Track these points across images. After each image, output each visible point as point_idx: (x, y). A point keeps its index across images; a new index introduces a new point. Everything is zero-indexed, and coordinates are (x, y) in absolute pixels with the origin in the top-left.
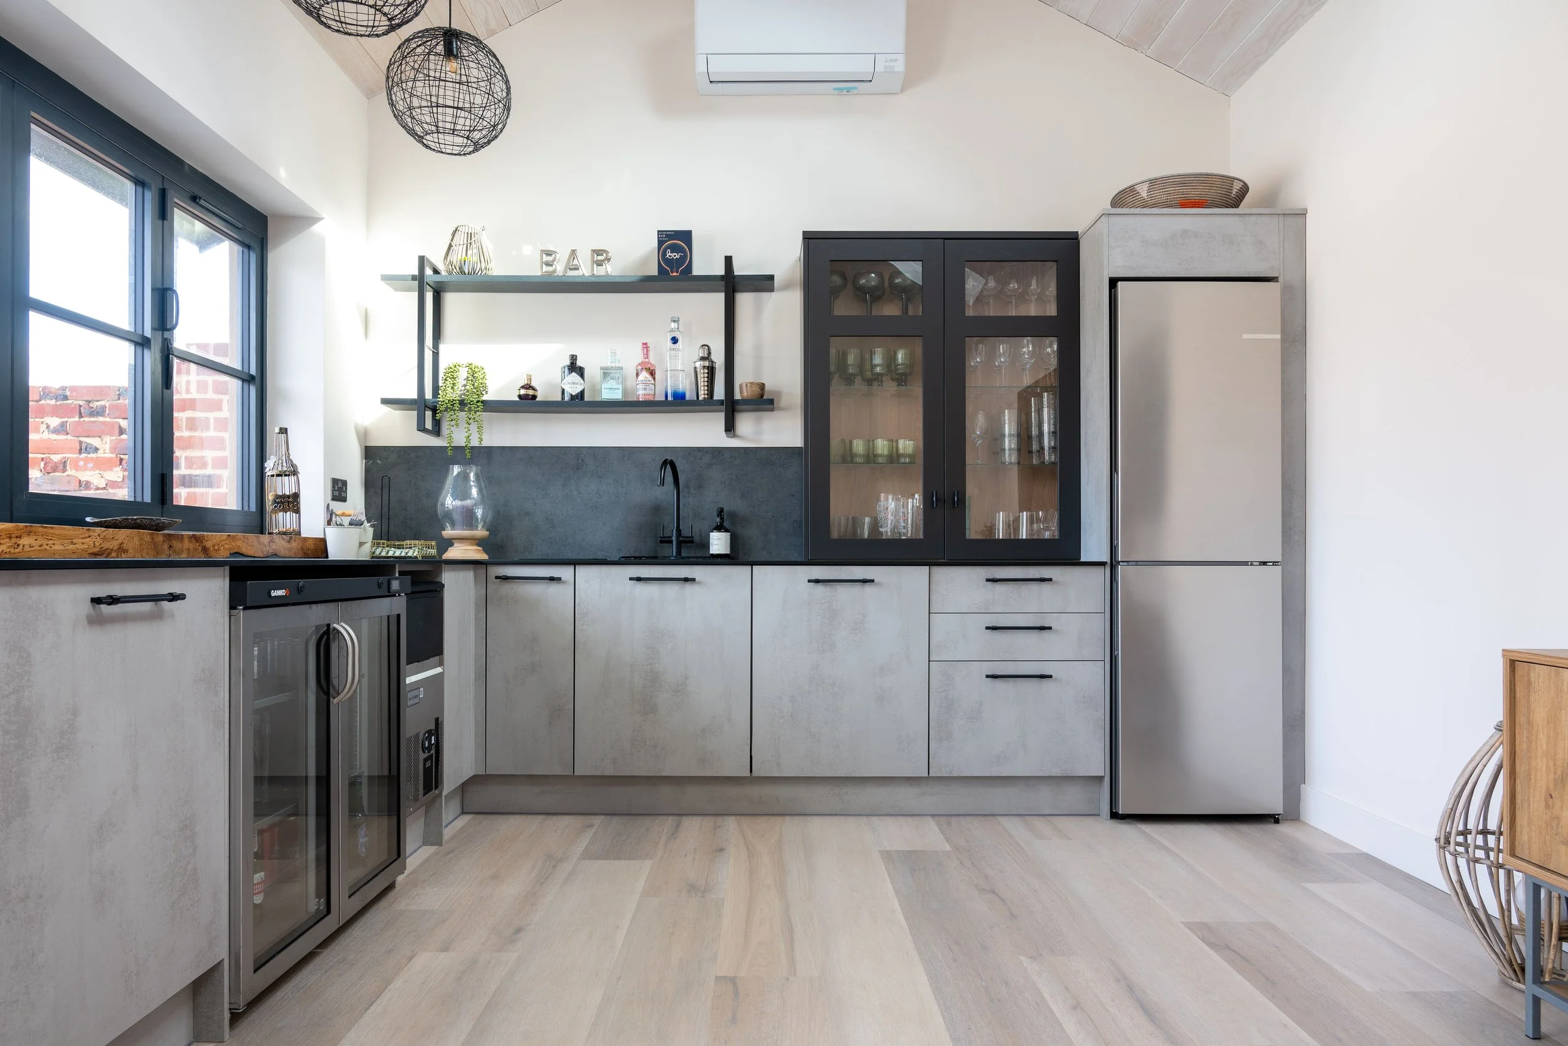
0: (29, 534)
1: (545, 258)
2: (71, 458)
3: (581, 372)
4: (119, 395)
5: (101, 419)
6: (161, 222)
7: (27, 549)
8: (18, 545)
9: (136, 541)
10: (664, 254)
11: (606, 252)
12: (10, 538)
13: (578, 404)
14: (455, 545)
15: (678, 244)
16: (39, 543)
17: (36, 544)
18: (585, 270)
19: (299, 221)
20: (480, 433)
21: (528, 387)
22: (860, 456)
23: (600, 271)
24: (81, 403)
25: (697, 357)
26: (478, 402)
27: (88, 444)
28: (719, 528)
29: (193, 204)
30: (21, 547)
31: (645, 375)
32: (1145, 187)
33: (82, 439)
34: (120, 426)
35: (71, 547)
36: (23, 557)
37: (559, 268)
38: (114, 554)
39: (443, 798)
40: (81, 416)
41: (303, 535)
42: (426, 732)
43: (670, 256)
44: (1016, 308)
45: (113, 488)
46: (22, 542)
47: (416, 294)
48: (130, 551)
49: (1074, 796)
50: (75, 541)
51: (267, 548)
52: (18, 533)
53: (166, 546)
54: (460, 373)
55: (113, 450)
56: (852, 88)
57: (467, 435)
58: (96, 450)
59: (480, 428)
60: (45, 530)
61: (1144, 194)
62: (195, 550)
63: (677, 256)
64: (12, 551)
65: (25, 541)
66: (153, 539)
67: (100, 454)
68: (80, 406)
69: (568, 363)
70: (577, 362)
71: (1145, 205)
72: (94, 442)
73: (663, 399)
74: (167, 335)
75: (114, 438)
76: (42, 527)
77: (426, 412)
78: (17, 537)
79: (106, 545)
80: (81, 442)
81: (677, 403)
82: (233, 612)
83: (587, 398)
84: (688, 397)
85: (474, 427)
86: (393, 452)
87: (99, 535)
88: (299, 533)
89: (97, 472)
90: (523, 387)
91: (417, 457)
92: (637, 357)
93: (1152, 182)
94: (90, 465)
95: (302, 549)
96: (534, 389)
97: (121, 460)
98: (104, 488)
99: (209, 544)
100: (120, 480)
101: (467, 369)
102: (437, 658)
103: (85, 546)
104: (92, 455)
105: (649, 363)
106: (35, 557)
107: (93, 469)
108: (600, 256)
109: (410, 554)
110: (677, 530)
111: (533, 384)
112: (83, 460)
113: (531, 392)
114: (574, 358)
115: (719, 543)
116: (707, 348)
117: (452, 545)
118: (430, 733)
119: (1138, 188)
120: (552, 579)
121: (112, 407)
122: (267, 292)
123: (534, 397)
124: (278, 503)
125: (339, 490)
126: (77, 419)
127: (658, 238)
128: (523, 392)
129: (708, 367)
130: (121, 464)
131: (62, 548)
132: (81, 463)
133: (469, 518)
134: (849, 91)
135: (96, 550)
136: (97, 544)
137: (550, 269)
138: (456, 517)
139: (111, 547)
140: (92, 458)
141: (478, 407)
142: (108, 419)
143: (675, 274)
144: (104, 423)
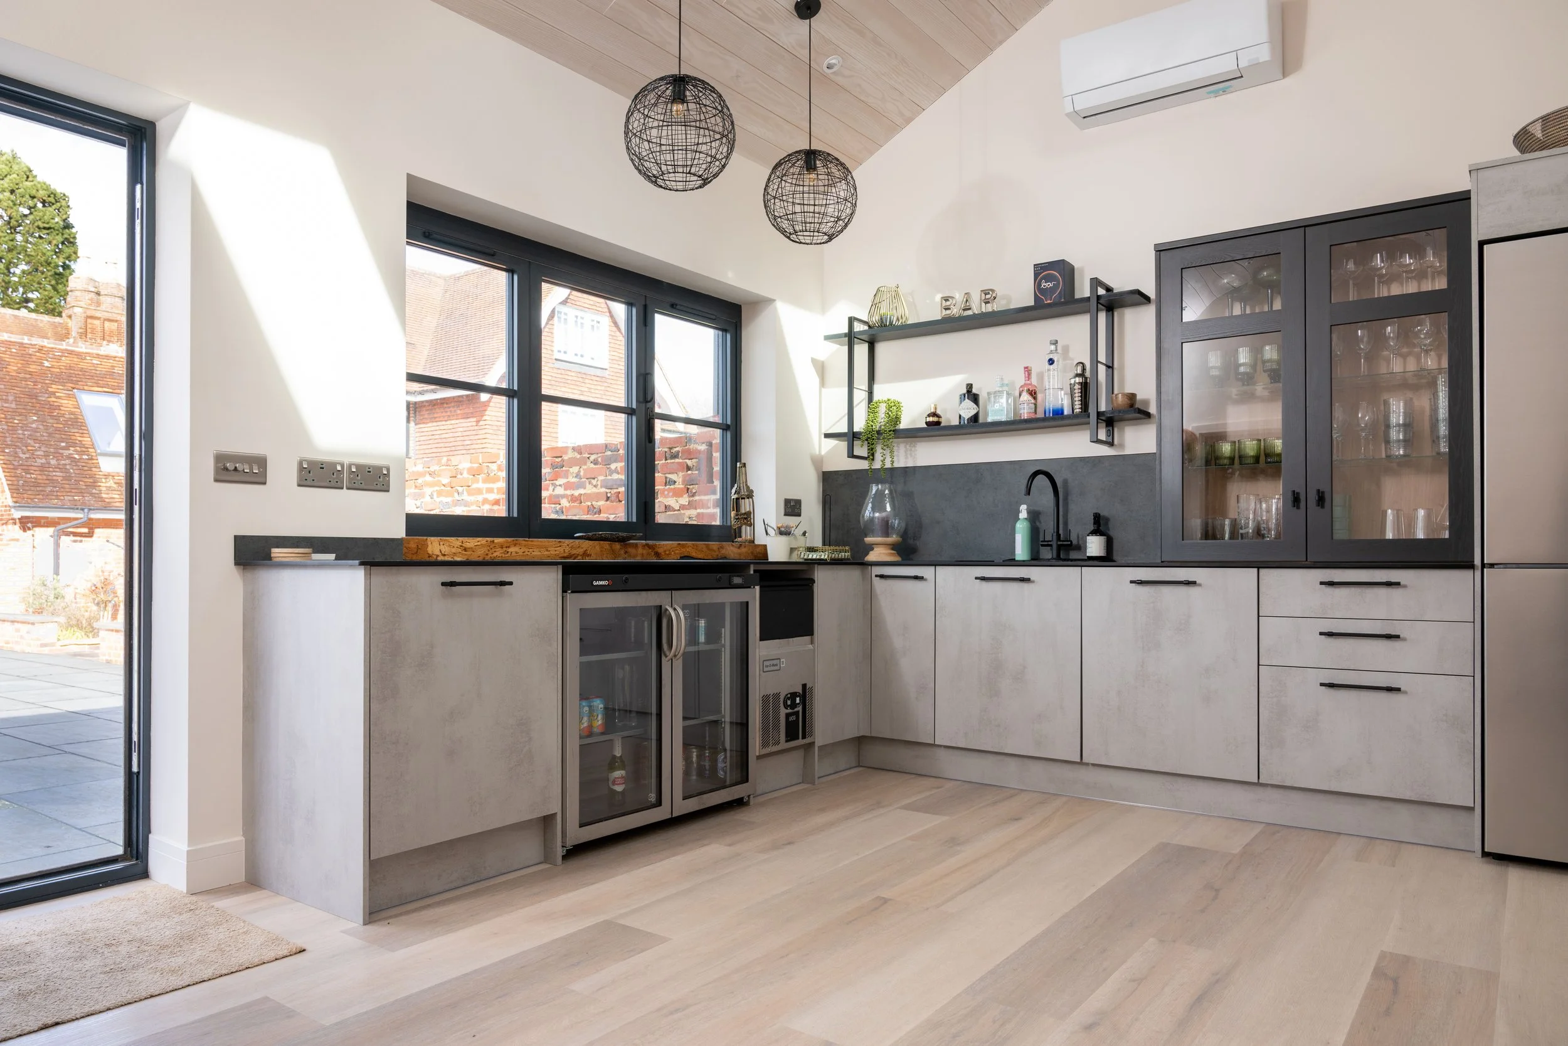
0: (515, 545)
1: (944, 303)
2: (661, 489)
3: (975, 399)
4: (686, 442)
5: (677, 460)
6: (644, 327)
7: (514, 554)
8: (508, 552)
9: (598, 548)
10: (1039, 284)
11: (993, 291)
12: (502, 548)
13: (975, 426)
14: (875, 549)
15: (1054, 274)
16: (522, 550)
17: (520, 552)
18: (977, 307)
19: (759, 303)
20: (892, 457)
21: (934, 414)
22: (1225, 458)
23: (989, 308)
24: (666, 450)
25: (1072, 374)
26: (890, 431)
27: (670, 479)
28: (1095, 532)
29: (674, 310)
30: (510, 553)
31: (1026, 397)
32: (1538, 126)
33: (667, 475)
34: (687, 465)
35: (546, 553)
36: (511, 559)
37: (955, 311)
38: (580, 557)
39: (816, 749)
40: (666, 460)
41: (757, 542)
42: (789, 693)
43: (1044, 286)
44: (1432, 282)
45: (683, 510)
46: (510, 550)
47: (846, 348)
48: (592, 555)
49: (1440, 825)
50: (549, 549)
51: (717, 553)
52: (506, 545)
53: (622, 552)
54: (880, 408)
55: (683, 481)
56: (1227, 88)
57: (882, 458)
58: (675, 482)
59: (892, 452)
60: (526, 543)
61: (1539, 134)
62: (648, 554)
63: (1049, 285)
64: (504, 555)
65: (512, 549)
66: (611, 547)
67: (677, 486)
68: (666, 452)
69: (964, 391)
70: (973, 389)
71: (1544, 146)
72: (673, 477)
73: (1043, 416)
74: (649, 405)
75: (684, 473)
76: (525, 540)
77: (855, 442)
78: (507, 547)
79: (574, 552)
80: (666, 478)
81: (1055, 420)
82: (565, 594)
83: (981, 420)
84: (1066, 413)
85: (887, 452)
86: (841, 475)
87: (568, 545)
88: (753, 542)
89: (675, 498)
90: (929, 416)
91: (857, 478)
92: (1020, 380)
93: (1545, 119)
94: (671, 494)
95: (752, 553)
96: (939, 416)
97: (688, 489)
98: (679, 510)
99: (660, 550)
100: (687, 504)
101: (885, 404)
102: (808, 638)
103: (557, 552)
104: (672, 487)
105: (1031, 384)
106: (518, 559)
107: (672, 496)
108: (988, 295)
109: (822, 557)
110: (1057, 535)
111: (938, 412)
112: (667, 490)
113: (935, 419)
114: (970, 387)
115: (1095, 546)
116: (1081, 365)
117: (872, 549)
118: (793, 695)
119: (1530, 129)
120: (916, 578)
121: (683, 451)
122: (741, 362)
123: (938, 423)
124: (737, 519)
125: (792, 508)
126: (664, 461)
127: (1034, 271)
128: (931, 419)
129: (1082, 383)
130: (688, 492)
131: (539, 553)
132: (666, 493)
133: (886, 528)
134: (1225, 91)
135: (565, 555)
136: (566, 551)
137: (948, 312)
138: (877, 526)
139: (578, 553)
140: (672, 489)
141: (890, 435)
142: (681, 461)
143: (1049, 302)
144: (678, 463)
